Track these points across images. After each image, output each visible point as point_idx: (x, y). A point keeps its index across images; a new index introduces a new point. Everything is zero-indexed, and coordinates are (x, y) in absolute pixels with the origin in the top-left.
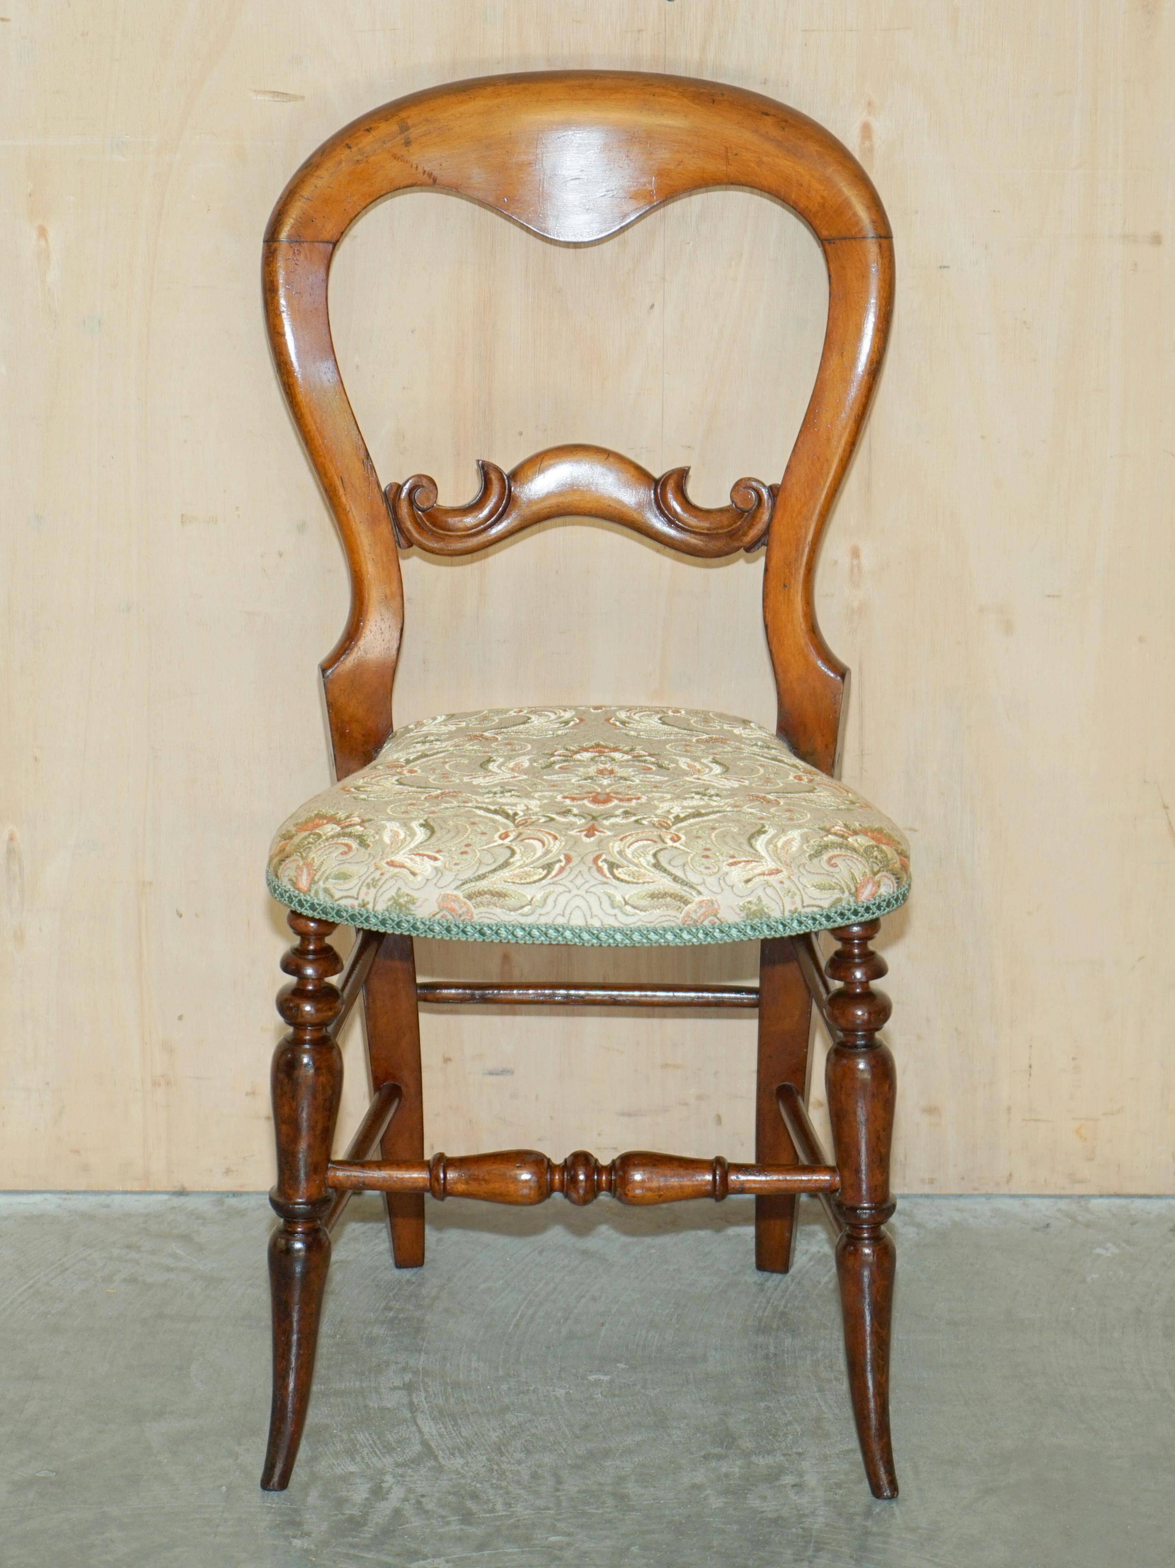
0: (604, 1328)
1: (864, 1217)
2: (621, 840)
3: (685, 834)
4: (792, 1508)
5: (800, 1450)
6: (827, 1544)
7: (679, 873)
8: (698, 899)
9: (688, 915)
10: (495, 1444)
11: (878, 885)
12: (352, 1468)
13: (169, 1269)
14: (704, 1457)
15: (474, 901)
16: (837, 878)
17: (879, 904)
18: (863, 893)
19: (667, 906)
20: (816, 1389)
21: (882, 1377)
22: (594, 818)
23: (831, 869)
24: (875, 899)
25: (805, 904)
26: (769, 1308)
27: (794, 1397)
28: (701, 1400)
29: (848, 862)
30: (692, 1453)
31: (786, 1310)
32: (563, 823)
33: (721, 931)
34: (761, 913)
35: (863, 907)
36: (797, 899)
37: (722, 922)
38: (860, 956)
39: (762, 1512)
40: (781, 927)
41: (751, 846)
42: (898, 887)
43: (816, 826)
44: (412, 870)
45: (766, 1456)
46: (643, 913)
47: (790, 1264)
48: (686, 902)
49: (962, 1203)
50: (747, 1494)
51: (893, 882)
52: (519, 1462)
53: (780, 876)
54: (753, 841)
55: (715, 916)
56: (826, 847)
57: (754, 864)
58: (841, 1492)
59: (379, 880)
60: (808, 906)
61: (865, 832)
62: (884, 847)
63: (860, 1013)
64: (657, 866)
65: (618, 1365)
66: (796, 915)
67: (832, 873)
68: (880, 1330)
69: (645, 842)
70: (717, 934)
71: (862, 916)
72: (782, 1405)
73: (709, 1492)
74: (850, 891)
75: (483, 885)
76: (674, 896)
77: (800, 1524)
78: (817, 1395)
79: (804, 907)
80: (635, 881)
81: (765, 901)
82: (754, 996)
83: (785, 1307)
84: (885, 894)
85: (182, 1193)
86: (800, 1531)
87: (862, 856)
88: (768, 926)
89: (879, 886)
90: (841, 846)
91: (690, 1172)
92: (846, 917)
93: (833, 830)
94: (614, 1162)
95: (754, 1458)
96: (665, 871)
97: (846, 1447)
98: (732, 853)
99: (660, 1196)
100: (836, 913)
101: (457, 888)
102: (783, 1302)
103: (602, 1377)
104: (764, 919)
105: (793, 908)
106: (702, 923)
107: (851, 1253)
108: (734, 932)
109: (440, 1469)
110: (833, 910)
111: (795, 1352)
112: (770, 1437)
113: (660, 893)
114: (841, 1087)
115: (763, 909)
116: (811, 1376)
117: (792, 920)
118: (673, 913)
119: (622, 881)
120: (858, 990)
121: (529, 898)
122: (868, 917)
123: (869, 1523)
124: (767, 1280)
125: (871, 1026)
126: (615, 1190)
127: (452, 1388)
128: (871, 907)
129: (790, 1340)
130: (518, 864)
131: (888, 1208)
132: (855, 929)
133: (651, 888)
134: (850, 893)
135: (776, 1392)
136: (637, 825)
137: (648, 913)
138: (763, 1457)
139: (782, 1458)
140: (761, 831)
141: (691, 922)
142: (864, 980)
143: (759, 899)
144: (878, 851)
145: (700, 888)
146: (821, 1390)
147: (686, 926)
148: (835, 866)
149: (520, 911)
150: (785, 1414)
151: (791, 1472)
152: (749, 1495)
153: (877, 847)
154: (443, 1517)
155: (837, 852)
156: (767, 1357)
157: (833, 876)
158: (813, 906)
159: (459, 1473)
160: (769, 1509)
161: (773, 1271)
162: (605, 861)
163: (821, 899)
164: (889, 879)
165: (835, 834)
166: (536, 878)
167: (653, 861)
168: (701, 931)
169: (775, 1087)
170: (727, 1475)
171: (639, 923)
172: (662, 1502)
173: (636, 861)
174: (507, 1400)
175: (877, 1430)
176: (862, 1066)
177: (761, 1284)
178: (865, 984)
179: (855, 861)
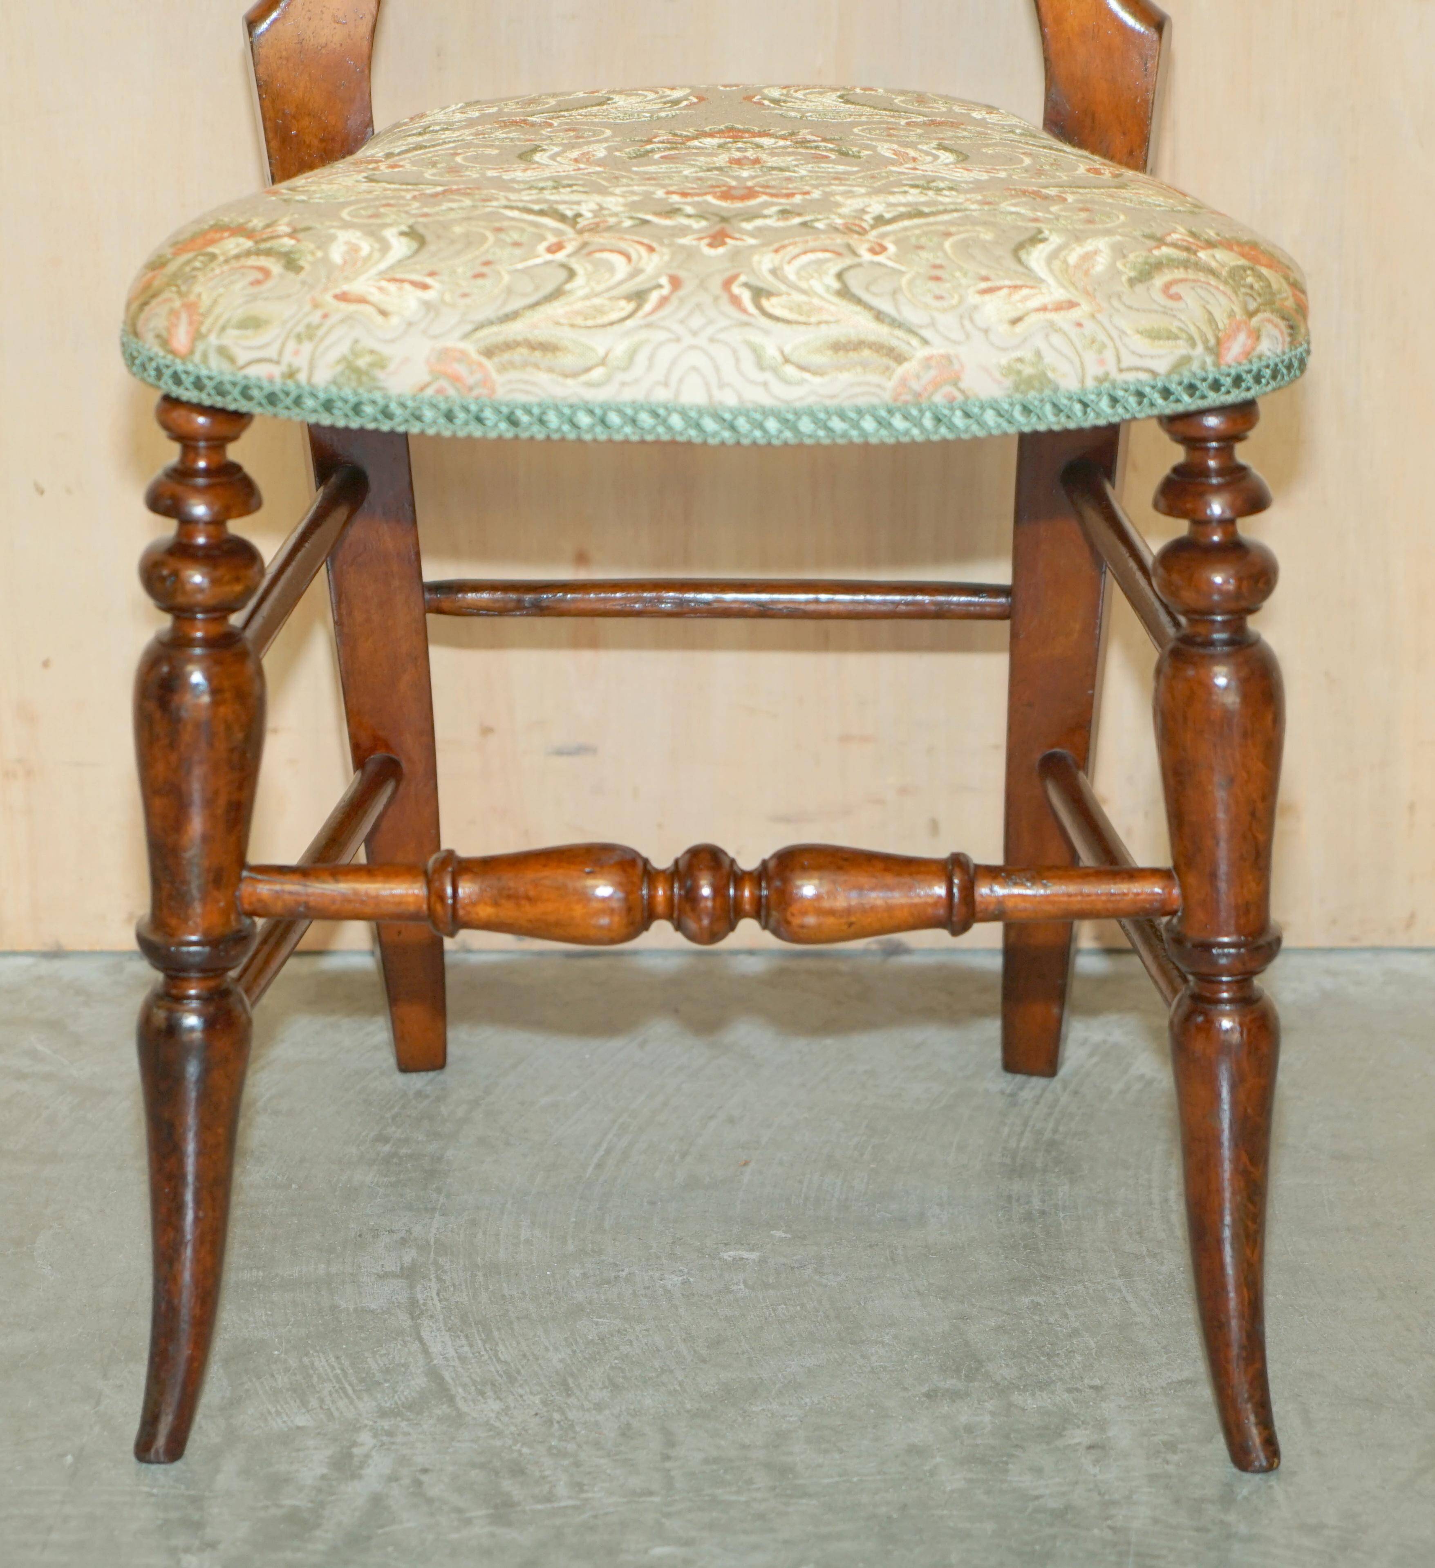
0: (748, 1169)
1: (1223, 961)
2: (777, 251)
3: (896, 243)
4: (1090, 1490)
5: (1097, 1382)
6: (1157, 1557)
7: (886, 306)
8: (922, 352)
9: (903, 382)
10: (557, 1373)
11: (1256, 335)
12: (301, 1420)
13: (20, 1076)
14: (928, 1395)
15: (496, 359)
16: (1180, 320)
17: (1259, 371)
18: (1229, 349)
19: (865, 365)
20: (1117, 1272)
21: (1253, 1252)
22: (724, 219)
23: (1170, 303)
24: (1251, 362)
25: (1124, 365)
26: (1027, 1134)
27: (1080, 1287)
28: (919, 1293)
29: (1199, 290)
30: (906, 1389)
31: (1058, 1137)
32: (666, 227)
33: (967, 415)
34: (1042, 380)
35: (1229, 375)
36: (1109, 355)
37: (967, 398)
38: (1220, 472)
39: (1037, 1498)
40: (1078, 407)
41: (1019, 261)
42: (1291, 343)
43: (1137, 233)
44: (383, 306)
45: (1038, 1393)
46: (817, 380)
47: (1060, 1060)
48: (900, 359)
49: (1336, 962)
50: (1006, 1463)
51: (1282, 332)
52: (599, 1407)
53: (1075, 314)
54: (1023, 255)
55: (955, 384)
56: (1159, 266)
57: (1025, 292)
58: (1176, 1458)
59: (319, 326)
60: (1130, 369)
61: (1228, 244)
62: (1265, 271)
63: (1218, 579)
64: (845, 293)
65: (772, 1232)
66: (1107, 385)
67: (1172, 309)
68: (1251, 1169)
69: (821, 255)
70: (958, 420)
71: (1228, 392)
72: (1062, 1301)
73: (938, 1459)
74: (1206, 341)
75: (515, 329)
76: (878, 347)
77: (1107, 1519)
78: (1120, 1282)
79: (1121, 370)
80: (802, 319)
81: (1049, 357)
82: (1002, 600)
83: (1055, 1131)
84: (1268, 353)
85: (57, 954)
86: (1109, 1535)
87: (1226, 283)
88: (1055, 405)
89: (1258, 338)
90: (1185, 265)
91: (907, 880)
92: (1198, 393)
93: (1169, 239)
94: (764, 863)
95: (1016, 1398)
96: (859, 301)
97: (1177, 1376)
98: (984, 272)
99: (851, 924)
100: (1180, 384)
101: (466, 336)
102: (1051, 1125)
103: (745, 1255)
104: (1047, 392)
105: (1100, 372)
106: (929, 397)
107: (1199, 1028)
108: (990, 417)
109: (457, 1420)
110: (1175, 378)
111: (1076, 1209)
112: (1042, 1358)
113: (849, 342)
114: (1185, 718)
115: (1044, 375)
116: (1106, 1248)
117: (1099, 395)
118: (874, 378)
119: (777, 319)
120: (1216, 538)
121: (601, 352)
122: (1236, 396)
123: (1231, 1518)
124: (1021, 1088)
125: (1243, 604)
126: (768, 915)
127: (485, 1275)
128: (1244, 376)
129: (1066, 1188)
130: (580, 293)
131: (1270, 944)
132: (1212, 421)
133: (834, 332)
134: (1208, 349)
135: (1048, 1278)
136: (804, 230)
137: (826, 379)
138: (1033, 1395)
139: (1066, 1396)
140: (1036, 239)
141: (909, 397)
142: (1228, 514)
143: (1038, 354)
144: (1254, 276)
145: (926, 333)
146: (1126, 1274)
147: (899, 404)
148: (1177, 297)
149: (584, 378)
150: (1066, 1316)
151: (1083, 1422)
152: (1010, 1466)
153: (1252, 269)
154: (459, 1511)
155: (1180, 274)
156: (1028, 1217)
157: (1174, 316)
158: (1137, 369)
159: (492, 1428)
160: (1048, 1492)
161: (1031, 1072)
162: (746, 285)
163: (1152, 357)
164: (1276, 326)
165: (1174, 245)
166: (614, 316)
167: (836, 285)
168: (928, 415)
169: (1037, 757)
170: (969, 1429)
171: (810, 400)
172: (855, 1479)
173: (804, 285)
174: (579, 1296)
175: (1243, 1347)
176: (1221, 681)
177: (1013, 1095)
178: (1227, 524)
179: (1213, 290)
